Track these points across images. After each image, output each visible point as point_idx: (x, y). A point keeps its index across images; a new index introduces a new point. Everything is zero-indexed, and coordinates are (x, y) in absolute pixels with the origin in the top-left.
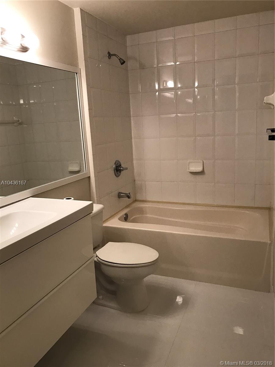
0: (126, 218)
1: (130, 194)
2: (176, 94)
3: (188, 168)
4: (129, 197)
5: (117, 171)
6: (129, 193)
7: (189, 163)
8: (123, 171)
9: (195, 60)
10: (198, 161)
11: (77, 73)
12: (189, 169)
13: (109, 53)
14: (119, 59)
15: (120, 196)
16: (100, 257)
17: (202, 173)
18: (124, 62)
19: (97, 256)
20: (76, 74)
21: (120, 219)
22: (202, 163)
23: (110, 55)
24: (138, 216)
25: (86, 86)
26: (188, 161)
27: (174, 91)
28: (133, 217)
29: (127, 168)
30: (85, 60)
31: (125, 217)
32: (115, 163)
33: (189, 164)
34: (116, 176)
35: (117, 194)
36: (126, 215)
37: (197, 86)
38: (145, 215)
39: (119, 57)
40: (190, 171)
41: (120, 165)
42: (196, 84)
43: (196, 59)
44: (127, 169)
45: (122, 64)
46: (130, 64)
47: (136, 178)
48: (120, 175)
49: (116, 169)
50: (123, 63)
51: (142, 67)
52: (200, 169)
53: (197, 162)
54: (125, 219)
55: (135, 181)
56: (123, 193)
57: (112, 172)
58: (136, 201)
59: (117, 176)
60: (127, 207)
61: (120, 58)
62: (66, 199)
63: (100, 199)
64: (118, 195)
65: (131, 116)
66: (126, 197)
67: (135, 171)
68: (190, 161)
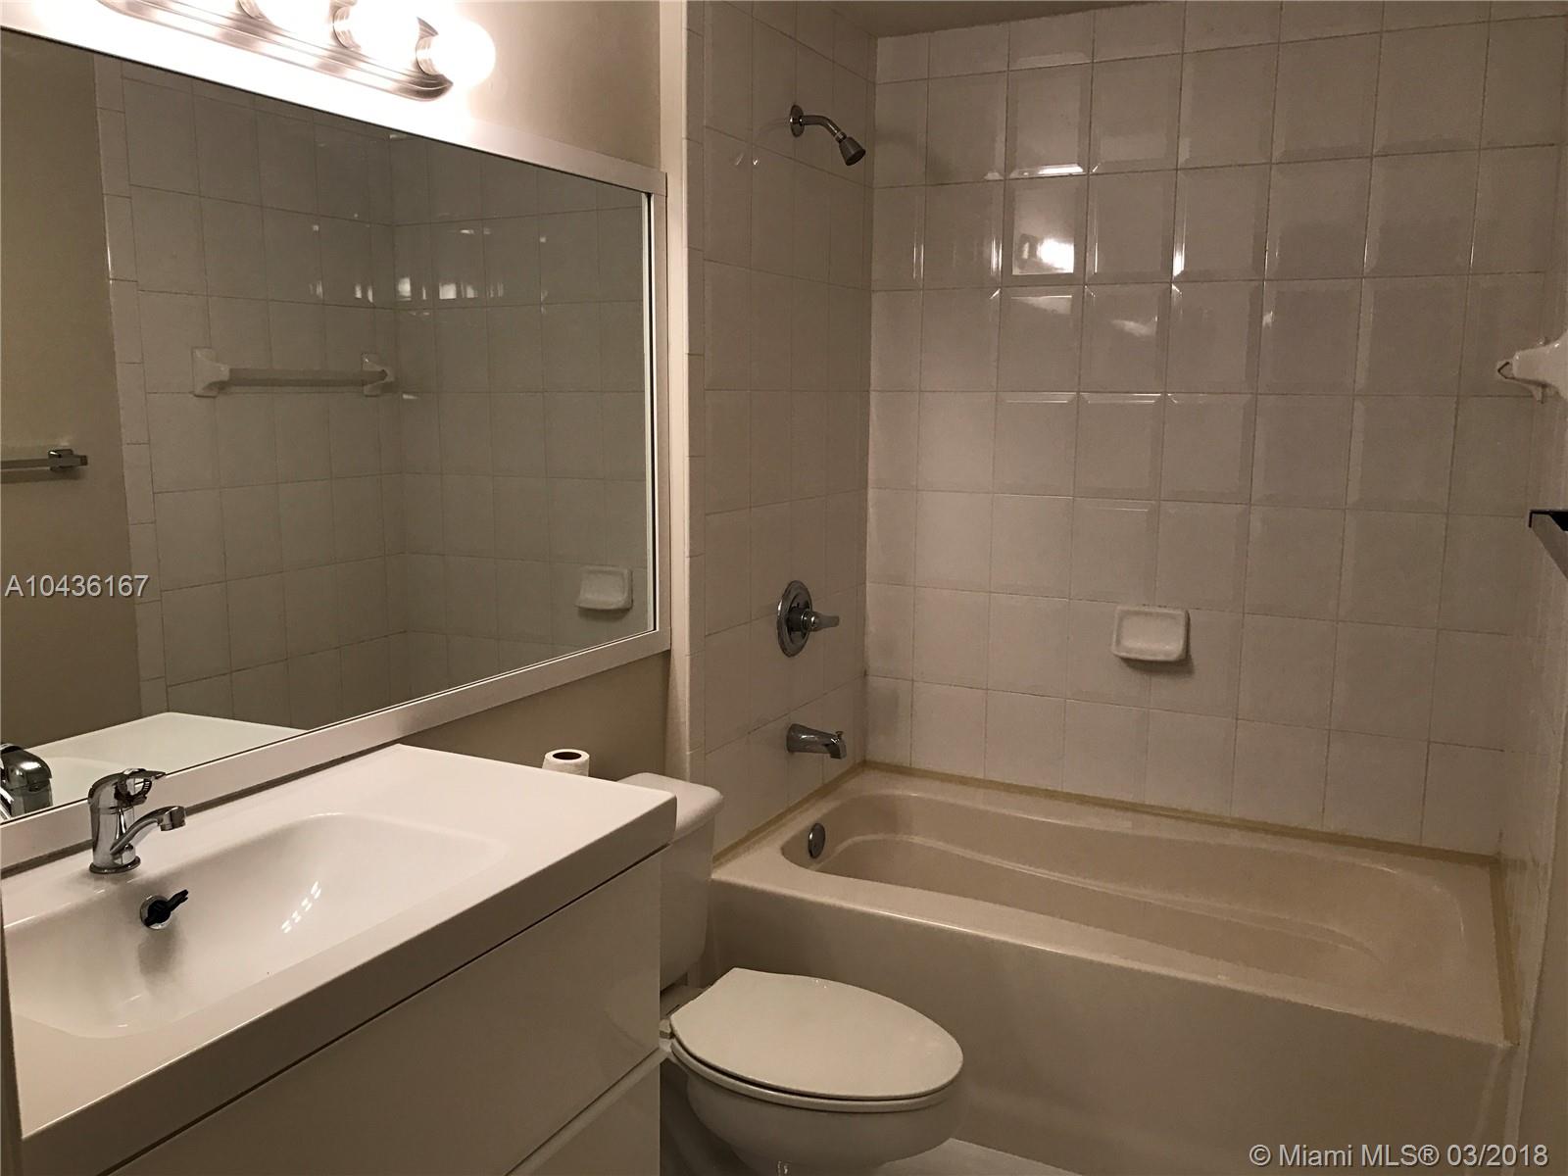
0: (814, 849)
1: (843, 737)
2: (1081, 302)
3: (1114, 640)
4: (835, 752)
5: (791, 630)
6: (839, 735)
7: (1126, 614)
8: (815, 630)
9: (1181, 160)
10: (1165, 611)
11: (649, 196)
12: (1118, 642)
13: (796, 111)
14: (840, 141)
15: (794, 742)
16: (685, 1043)
17: (1181, 666)
18: (861, 153)
19: (673, 1035)
20: (643, 195)
21: (787, 851)
22: (1182, 622)
23: (800, 121)
24: (870, 837)
25: (685, 250)
26: (1119, 607)
27: (1073, 289)
28: (849, 842)
29: (838, 618)
30: (688, 139)
31: (810, 841)
32: (785, 597)
33: (1121, 619)
34: (784, 650)
35: (785, 733)
36: (818, 830)
37: (1183, 273)
38: (905, 838)
39: (838, 130)
40: (1124, 654)
41: (807, 605)
42: (1179, 265)
43: (1184, 155)
44: (837, 624)
45: (851, 161)
46: (883, 161)
47: (875, 662)
48: (803, 646)
49: (788, 621)
50: (855, 156)
51: (938, 175)
52: (1169, 647)
53: (1158, 615)
54: (810, 852)
55: (865, 674)
56: (809, 731)
57: (768, 631)
58: (865, 765)
59: (789, 650)
60: (825, 791)
61: (845, 137)
62: (556, 756)
63: (706, 754)
64: (789, 738)
65: (872, 388)
66: (824, 748)
67: (872, 628)
68: (1126, 608)
